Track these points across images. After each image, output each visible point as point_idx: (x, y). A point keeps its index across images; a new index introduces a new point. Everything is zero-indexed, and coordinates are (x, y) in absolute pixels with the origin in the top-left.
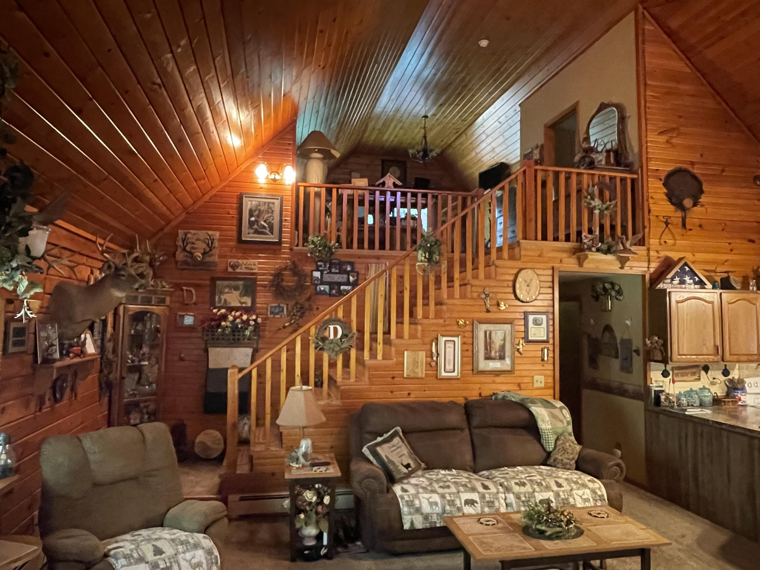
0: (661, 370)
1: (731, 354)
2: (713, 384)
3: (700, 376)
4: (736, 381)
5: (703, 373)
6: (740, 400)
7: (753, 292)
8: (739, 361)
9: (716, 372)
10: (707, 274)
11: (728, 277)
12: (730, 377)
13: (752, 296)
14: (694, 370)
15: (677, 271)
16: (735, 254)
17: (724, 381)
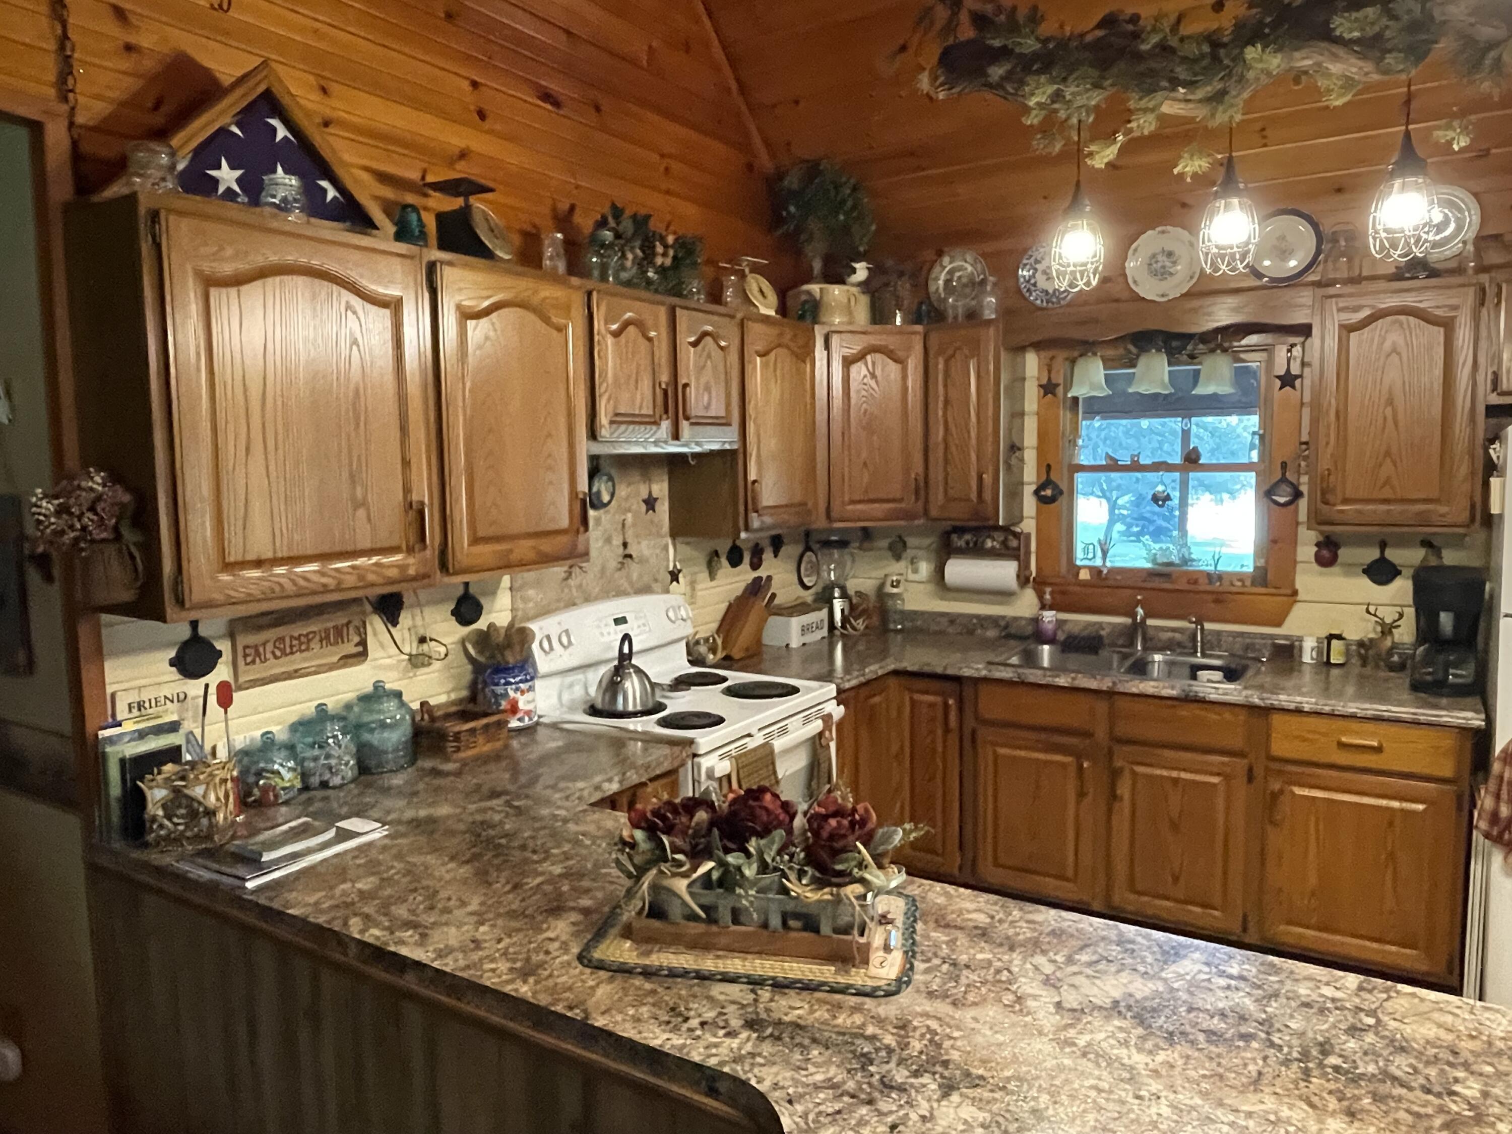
0: (168, 645)
1: (476, 540)
2: (417, 661)
3: (363, 643)
4: (501, 638)
5: (376, 625)
6: (514, 709)
7: (554, 278)
8: (507, 565)
9: (427, 611)
10: (388, 193)
11: (465, 213)
12: (482, 624)
13: (548, 292)
14: (340, 619)
15: (223, 131)
16: (491, 132)
17: (463, 642)
